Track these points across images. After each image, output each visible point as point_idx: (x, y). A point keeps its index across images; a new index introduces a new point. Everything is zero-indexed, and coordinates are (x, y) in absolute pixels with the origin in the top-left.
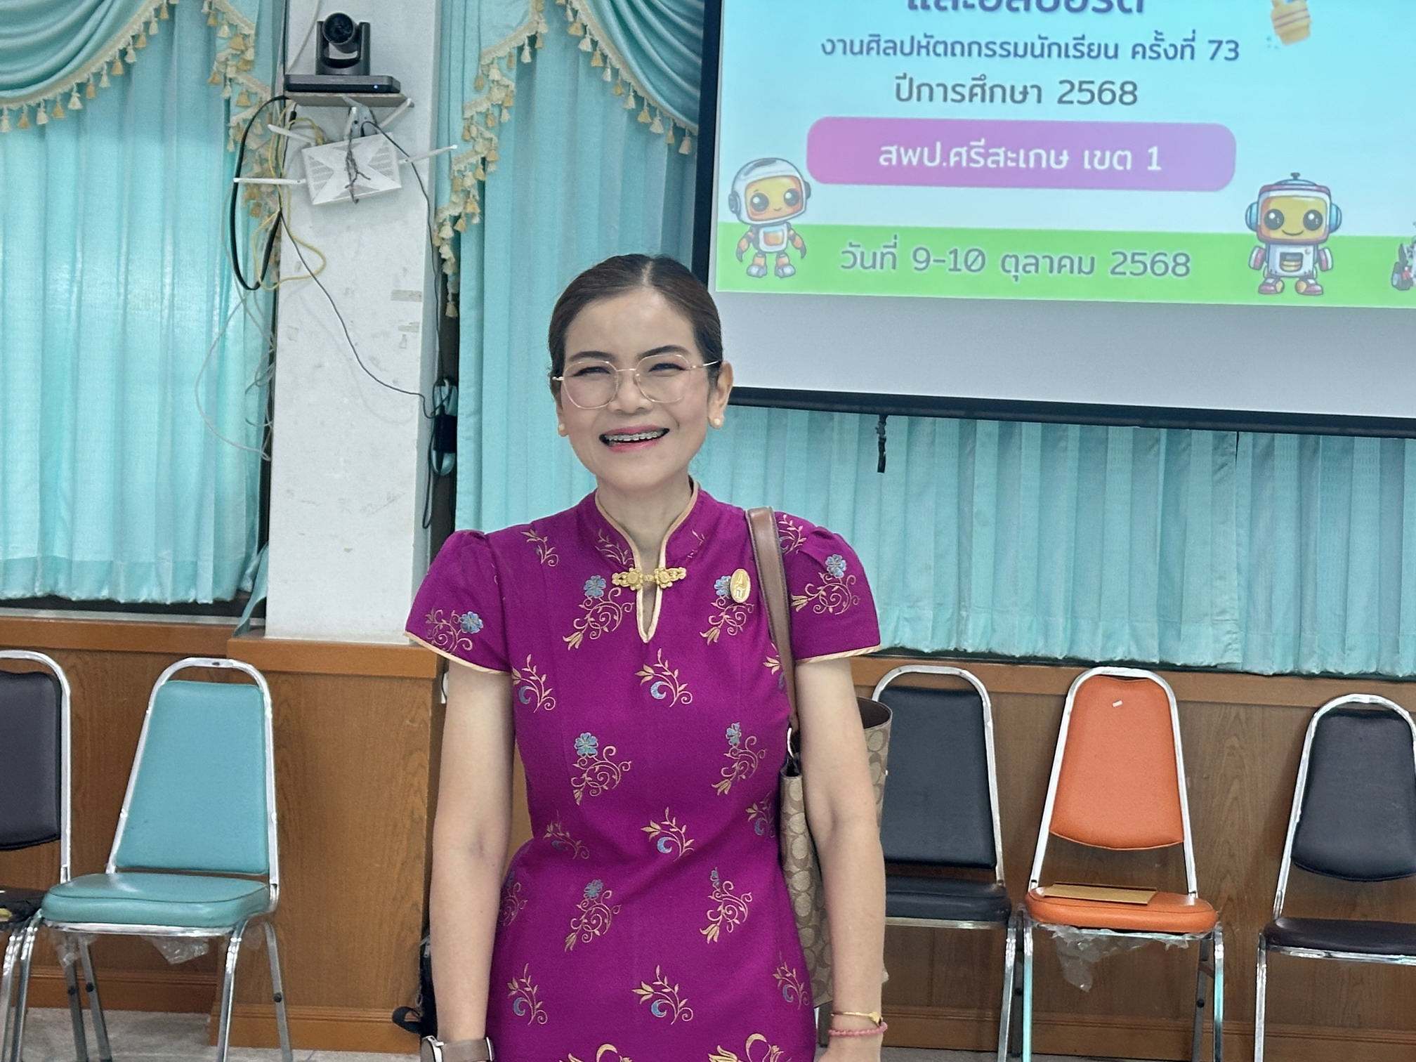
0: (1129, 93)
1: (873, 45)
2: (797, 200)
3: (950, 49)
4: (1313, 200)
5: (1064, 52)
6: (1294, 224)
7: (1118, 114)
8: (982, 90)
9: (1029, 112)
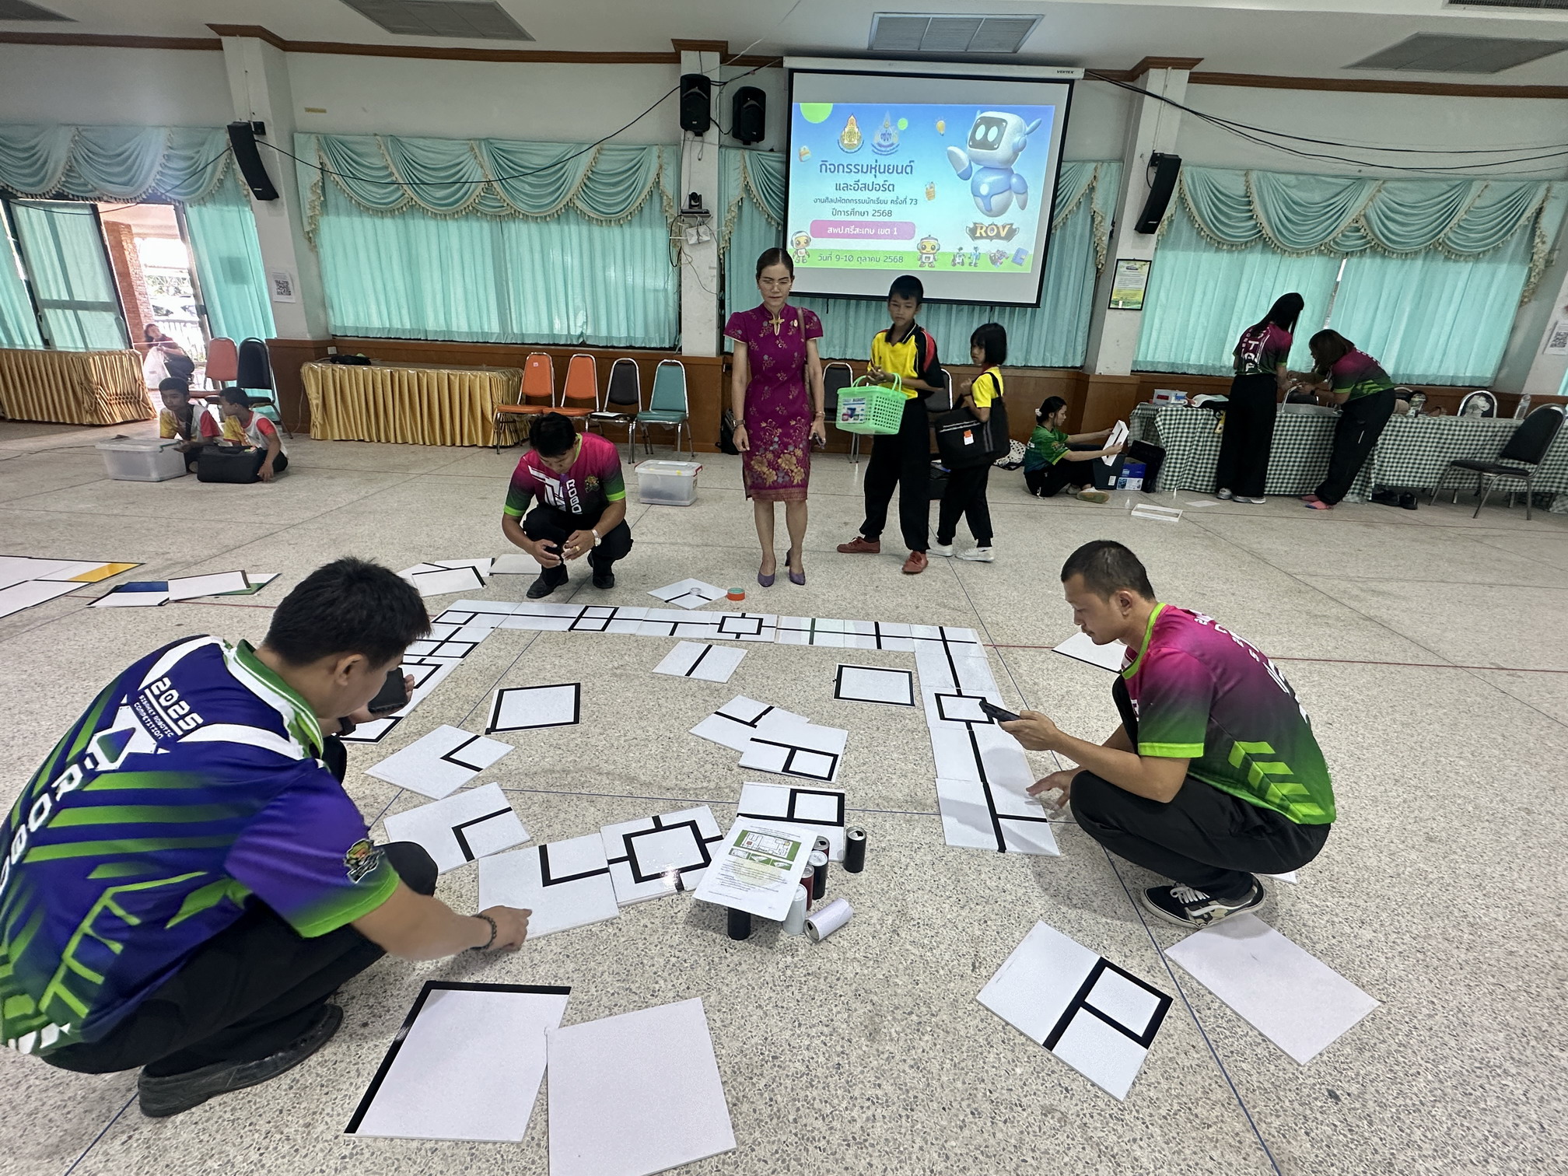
0: (890, 213)
1: (827, 200)
2: (807, 242)
3: (846, 201)
4: (933, 242)
5: (874, 202)
6: (929, 249)
7: (886, 219)
8: (853, 212)
9: (865, 218)
